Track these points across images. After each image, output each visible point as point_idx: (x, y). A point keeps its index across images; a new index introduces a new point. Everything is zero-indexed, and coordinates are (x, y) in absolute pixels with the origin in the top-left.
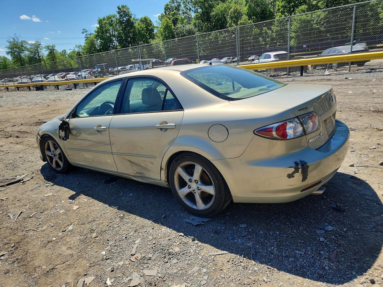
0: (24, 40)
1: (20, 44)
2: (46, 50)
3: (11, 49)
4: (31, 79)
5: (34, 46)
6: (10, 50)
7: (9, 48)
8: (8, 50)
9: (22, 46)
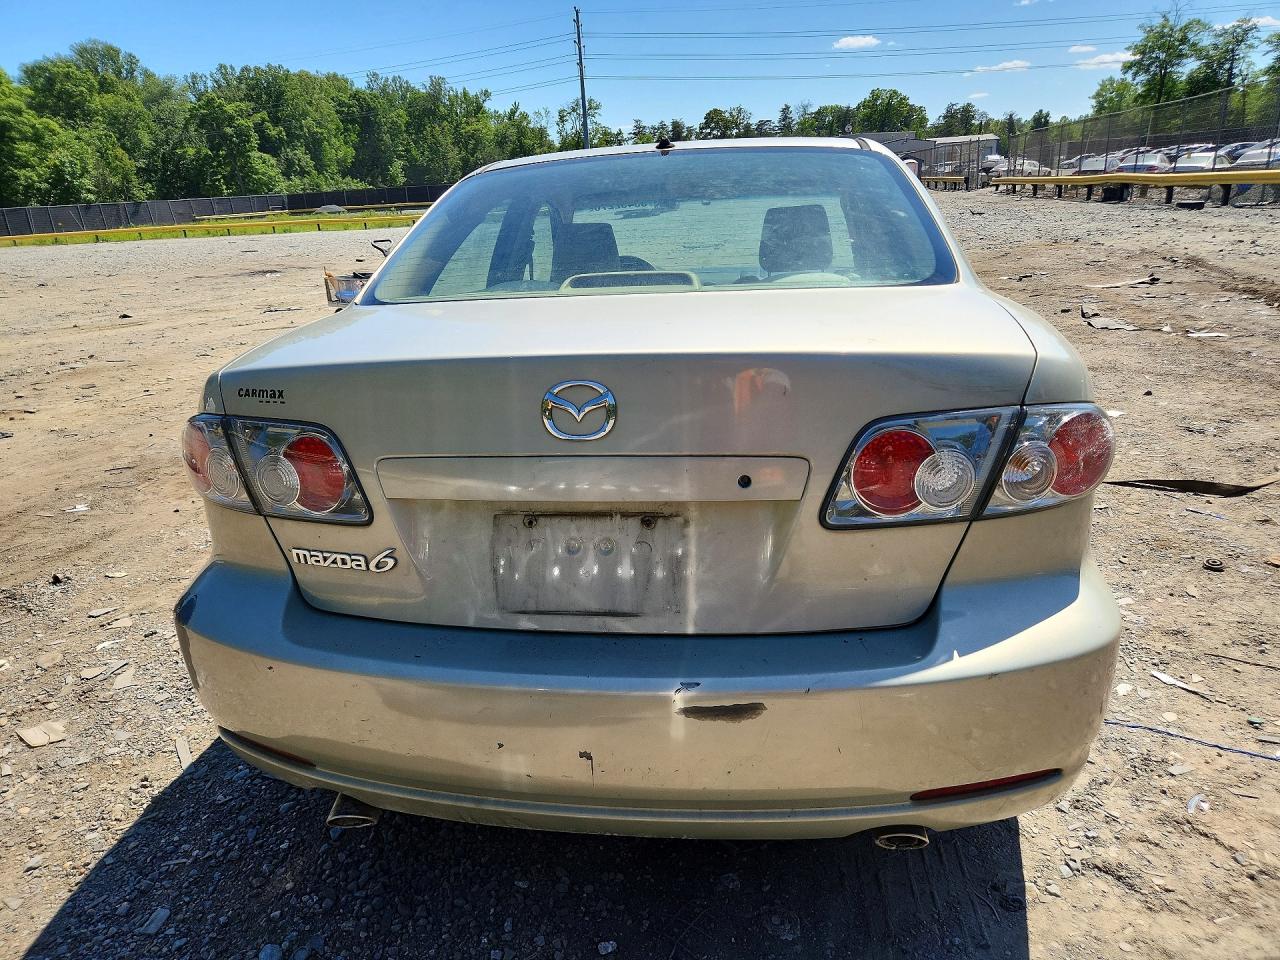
0: (1197, 17)
1: (1178, 35)
2: (1269, 48)
3: (1143, 53)
4: (1173, 159)
5: (1230, 38)
6: (1138, 57)
7: (1137, 49)
8: (1133, 58)
9: (1184, 40)
